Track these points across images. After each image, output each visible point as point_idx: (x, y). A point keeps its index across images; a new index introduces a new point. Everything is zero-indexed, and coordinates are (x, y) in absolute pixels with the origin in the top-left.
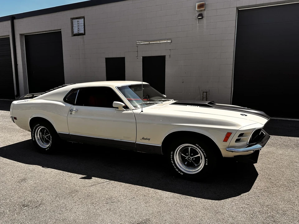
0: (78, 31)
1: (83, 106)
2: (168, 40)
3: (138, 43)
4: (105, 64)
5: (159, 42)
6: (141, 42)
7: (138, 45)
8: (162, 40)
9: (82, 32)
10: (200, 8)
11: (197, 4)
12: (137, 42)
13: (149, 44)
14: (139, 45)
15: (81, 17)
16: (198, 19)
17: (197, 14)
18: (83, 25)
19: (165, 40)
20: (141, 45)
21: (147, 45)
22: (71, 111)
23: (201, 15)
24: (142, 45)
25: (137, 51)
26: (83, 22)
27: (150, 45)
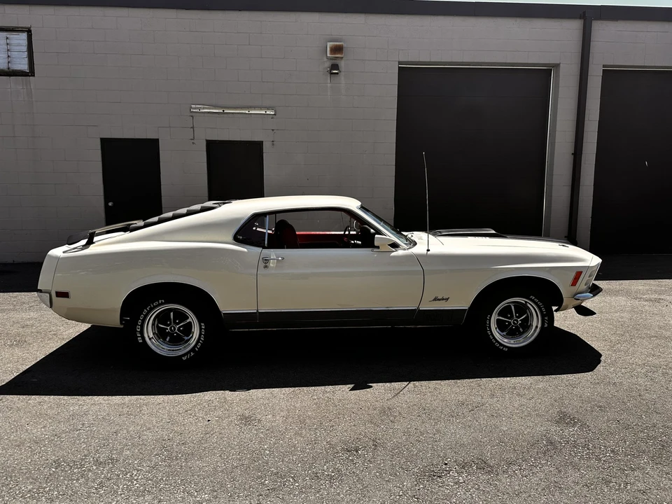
0: (9, 62)
1: (284, 248)
2: (268, 108)
3: (195, 108)
4: (99, 153)
5: (247, 112)
6: (204, 108)
7: (193, 114)
8: (255, 108)
9: (24, 66)
10: (335, 54)
11: (329, 45)
12: (193, 106)
13: (223, 113)
14: (198, 114)
15: (18, 28)
16: (329, 75)
17: (328, 64)
18: (25, 48)
19: (261, 108)
20: (202, 115)
21: (217, 115)
22: (266, 261)
23: (335, 66)
24: (206, 115)
25: (193, 128)
26: (25, 42)
27: (225, 115)
